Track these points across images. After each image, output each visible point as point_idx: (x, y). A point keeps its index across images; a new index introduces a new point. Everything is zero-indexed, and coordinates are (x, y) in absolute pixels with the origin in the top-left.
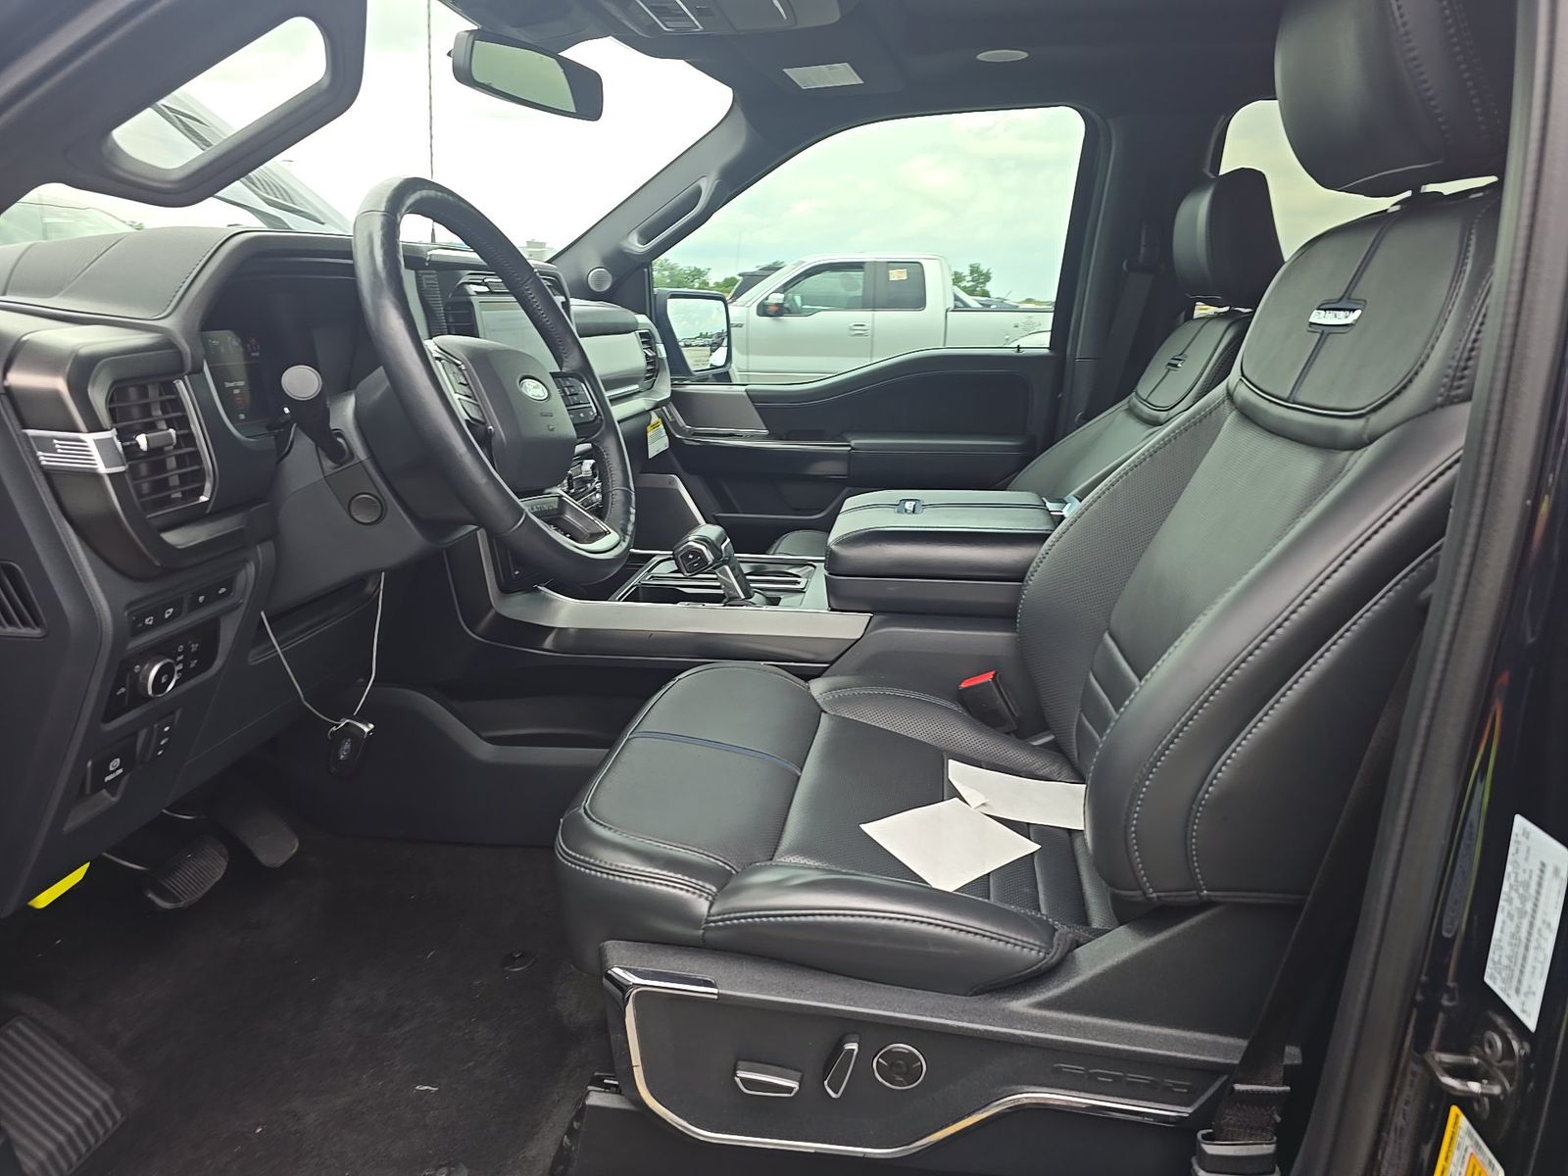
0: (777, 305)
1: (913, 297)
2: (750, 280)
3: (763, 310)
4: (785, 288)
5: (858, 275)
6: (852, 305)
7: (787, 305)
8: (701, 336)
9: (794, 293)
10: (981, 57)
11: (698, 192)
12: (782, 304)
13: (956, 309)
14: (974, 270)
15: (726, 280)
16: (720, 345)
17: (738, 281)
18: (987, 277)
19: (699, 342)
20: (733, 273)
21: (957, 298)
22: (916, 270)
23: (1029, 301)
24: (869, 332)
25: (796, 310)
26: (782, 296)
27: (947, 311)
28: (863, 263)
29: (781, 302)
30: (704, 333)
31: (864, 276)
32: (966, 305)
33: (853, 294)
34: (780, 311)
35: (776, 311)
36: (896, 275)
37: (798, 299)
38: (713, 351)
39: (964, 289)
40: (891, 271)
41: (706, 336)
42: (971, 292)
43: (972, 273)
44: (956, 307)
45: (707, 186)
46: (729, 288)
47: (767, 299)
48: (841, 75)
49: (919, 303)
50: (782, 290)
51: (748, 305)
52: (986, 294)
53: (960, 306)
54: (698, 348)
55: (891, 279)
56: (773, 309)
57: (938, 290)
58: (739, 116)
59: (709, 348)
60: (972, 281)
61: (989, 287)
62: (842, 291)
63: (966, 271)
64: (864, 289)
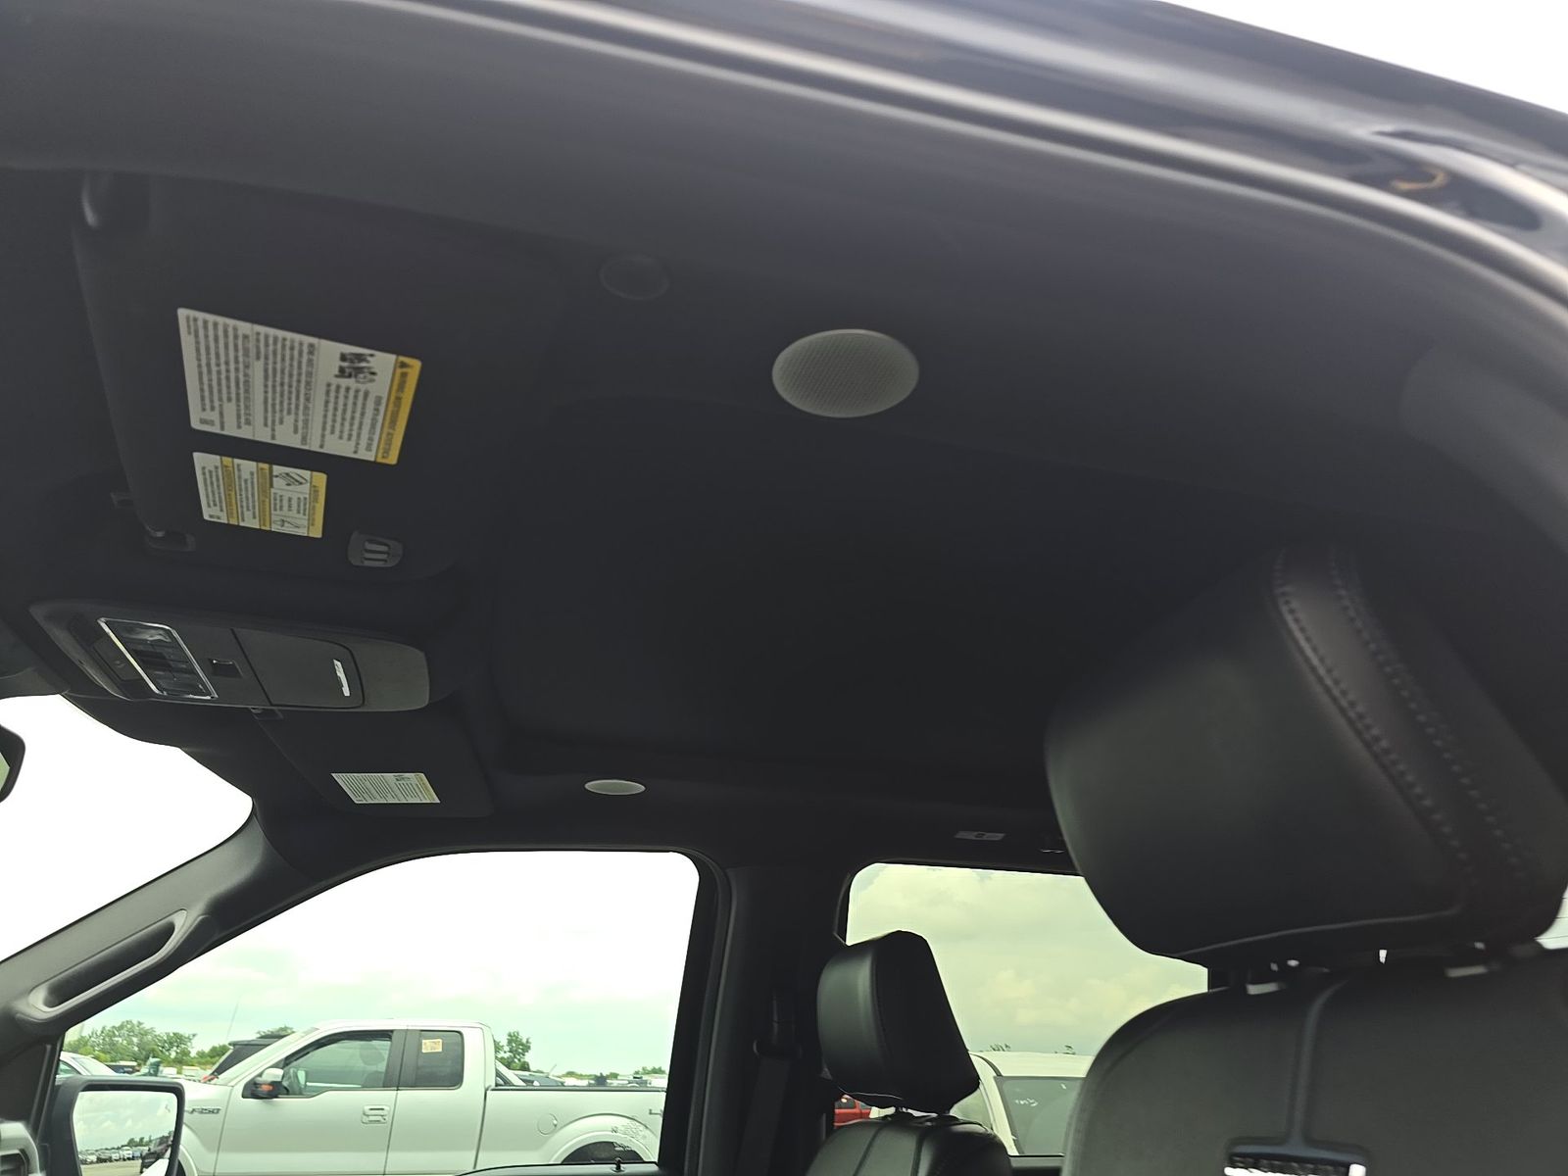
0: (273, 1084)
1: (447, 1072)
2: (242, 1051)
3: (252, 1090)
4: (287, 1062)
5: (382, 1045)
6: (370, 1083)
7: (285, 1084)
8: (131, 1143)
9: (298, 1068)
10: (590, 786)
11: (169, 930)
12: (280, 1083)
13: (497, 1087)
14: (513, 1039)
15: (214, 1049)
16: (158, 1156)
17: (229, 1049)
18: (526, 1048)
19: (127, 1153)
20: (224, 1041)
21: (498, 1074)
22: (455, 1040)
23: (570, 1074)
24: (388, 1119)
25: (297, 1089)
26: (280, 1072)
27: (486, 1090)
28: (392, 1031)
29: (279, 1079)
30: (137, 1140)
31: (391, 1045)
32: (507, 1082)
33: (373, 1068)
34: (277, 1090)
35: (269, 1091)
36: (430, 1046)
37: (301, 1075)
38: (145, 1166)
39: (502, 1060)
40: (424, 1041)
41: (141, 1143)
42: (509, 1065)
43: (510, 1042)
44: (497, 1085)
45: (183, 923)
46: (214, 1060)
47: (260, 1075)
48: (413, 789)
49: (455, 1079)
50: (281, 1066)
51: (232, 1083)
52: (525, 1067)
53: (503, 1084)
54: (121, 1163)
55: (424, 1051)
56: (265, 1088)
57: (479, 1066)
58: (257, 832)
59: (140, 1161)
60: (510, 1052)
61: (528, 1058)
62: (360, 1065)
63: (504, 1042)
64: (388, 1066)
